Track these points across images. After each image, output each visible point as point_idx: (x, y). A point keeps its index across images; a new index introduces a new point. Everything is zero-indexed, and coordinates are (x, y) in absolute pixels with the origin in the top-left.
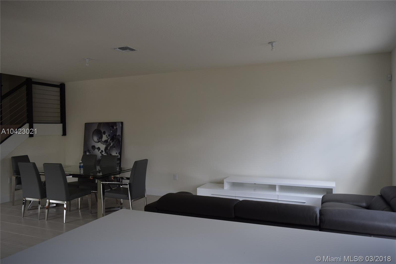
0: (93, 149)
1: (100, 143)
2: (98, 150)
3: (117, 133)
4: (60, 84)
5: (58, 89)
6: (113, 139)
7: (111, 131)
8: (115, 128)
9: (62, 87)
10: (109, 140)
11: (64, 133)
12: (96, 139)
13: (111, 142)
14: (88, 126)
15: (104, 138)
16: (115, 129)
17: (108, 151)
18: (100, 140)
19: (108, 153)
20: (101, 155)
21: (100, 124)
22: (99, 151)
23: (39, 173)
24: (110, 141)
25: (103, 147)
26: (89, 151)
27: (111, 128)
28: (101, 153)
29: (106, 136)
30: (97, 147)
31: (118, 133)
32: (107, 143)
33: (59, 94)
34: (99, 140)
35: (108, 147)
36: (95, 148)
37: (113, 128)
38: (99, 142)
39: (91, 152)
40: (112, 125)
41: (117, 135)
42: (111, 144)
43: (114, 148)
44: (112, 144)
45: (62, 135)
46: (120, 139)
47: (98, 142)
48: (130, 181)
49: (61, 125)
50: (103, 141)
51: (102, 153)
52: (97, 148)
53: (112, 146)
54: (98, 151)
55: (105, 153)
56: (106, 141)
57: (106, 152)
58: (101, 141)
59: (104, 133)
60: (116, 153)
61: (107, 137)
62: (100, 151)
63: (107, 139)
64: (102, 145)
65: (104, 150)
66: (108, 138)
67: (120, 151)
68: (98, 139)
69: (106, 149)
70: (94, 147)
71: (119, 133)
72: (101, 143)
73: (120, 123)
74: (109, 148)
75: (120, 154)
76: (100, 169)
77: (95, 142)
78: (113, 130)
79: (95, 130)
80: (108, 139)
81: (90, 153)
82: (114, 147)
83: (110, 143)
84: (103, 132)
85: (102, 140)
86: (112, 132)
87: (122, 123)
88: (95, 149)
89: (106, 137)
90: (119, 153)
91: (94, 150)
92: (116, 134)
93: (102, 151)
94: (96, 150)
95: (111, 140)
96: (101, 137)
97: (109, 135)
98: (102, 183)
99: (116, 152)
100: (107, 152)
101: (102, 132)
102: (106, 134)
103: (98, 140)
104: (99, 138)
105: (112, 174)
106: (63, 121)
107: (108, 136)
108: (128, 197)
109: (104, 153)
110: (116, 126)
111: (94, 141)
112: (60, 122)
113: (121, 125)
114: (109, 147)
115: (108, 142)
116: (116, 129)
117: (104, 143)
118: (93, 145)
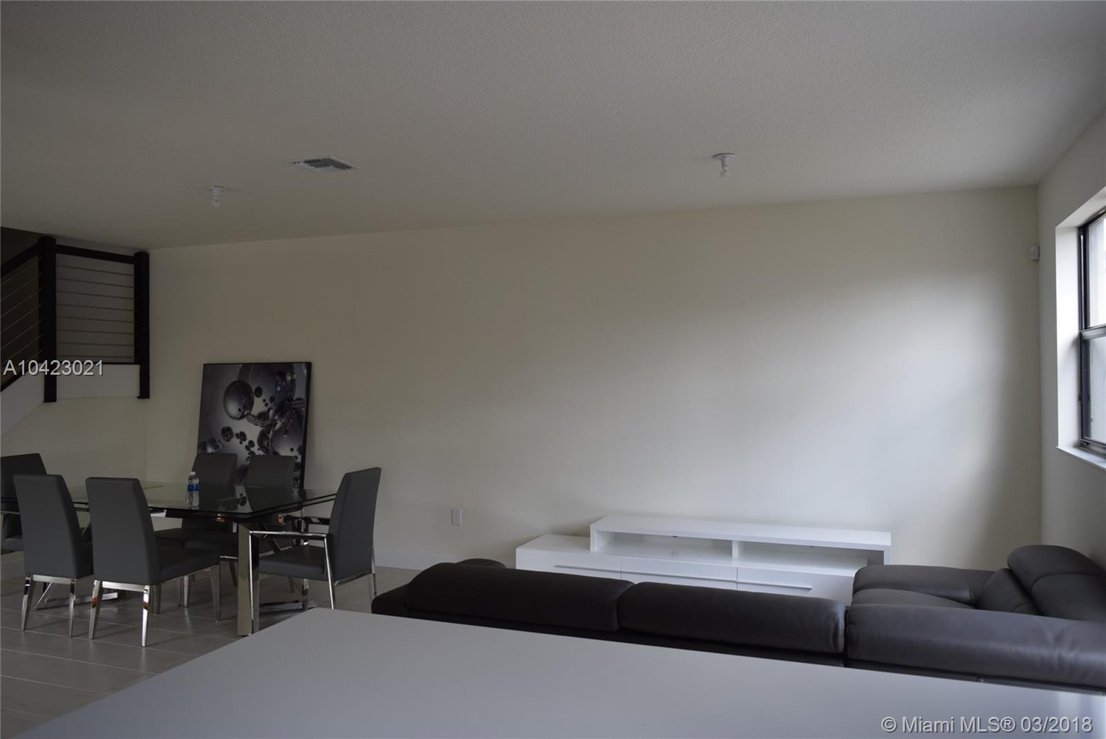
0: (226, 438)
1: (245, 420)
2: (239, 440)
3: (294, 394)
4: (135, 254)
5: (129, 268)
6: (281, 410)
7: (279, 389)
8: (289, 378)
9: (140, 262)
10: (271, 413)
11: (144, 393)
12: (233, 408)
13: (276, 417)
14: (211, 372)
15: (259, 406)
16: (289, 382)
17: (268, 444)
18: (246, 413)
19: (270, 448)
20: (248, 456)
21: (246, 367)
22: (243, 442)
23: (73, 506)
24: (274, 415)
25: (253, 431)
26: (213, 443)
27: (277, 378)
28: (247, 448)
29: (264, 401)
30: (236, 430)
31: (296, 393)
32: (264, 420)
33: (130, 281)
35: (269, 433)
36: (232, 433)
37: (284, 378)
38: (242, 417)
39: (219, 444)
40: (279, 372)
41: (295, 398)
42: (276, 423)
43: (285, 436)
44: (279, 425)
45: (139, 398)
46: (303, 409)
47: (239, 416)
48: (330, 528)
49: (136, 369)
50: (256, 415)
51: (252, 449)
52: (237, 434)
53: (280, 429)
54: (241, 443)
55: (258, 450)
56: (262, 416)
57: (262, 447)
58: (247, 414)
59: (259, 392)
60: (292, 450)
61: (266, 405)
62: (246, 443)
63: (266, 409)
64: (252, 425)
65: (255, 441)
66: (270, 405)
67: (301, 444)
68: (239, 410)
69: (263, 436)
70: (227, 432)
71: (299, 393)
72: (250, 421)
73: (304, 364)
74: (270, 435)
75: (303, 450)
76: (245, 495)
77: (231, 417)
78: (284, 384)
79: (234, 383)
80: (268, 411)
81: (217, 447)
82: (286, 432)
83: (275, 420)
84: (254, 390)
85: (252, 413)
86: (281, 388)
87: (309, 365)
88: (231, 438)
89: (264, 404)
90: (299, 450)
91: (228, 441)
92: (290, 395)
93: (251, 443)
94: (235, 441)
95: (276, 412)
96: (250, 405)
97: (272, 399)
98: (252, 535)
99: (291, 447)
100: (266, 445)
101: (252, 390)
102: (263, 397)
103: (241, 413)
104: (244, 407)
105: (281, 508)
106: (141, 356)
107: (267, 401)
108: (325, 574)
109: (255, 449)
110: (292, 374)
111: (228, 413)
112: (133, 360)
113: (305, 371)
114: (271, 433)
115: (268, 417)
116: (293, 381)
117: (257, 420)
118: (226, 426)
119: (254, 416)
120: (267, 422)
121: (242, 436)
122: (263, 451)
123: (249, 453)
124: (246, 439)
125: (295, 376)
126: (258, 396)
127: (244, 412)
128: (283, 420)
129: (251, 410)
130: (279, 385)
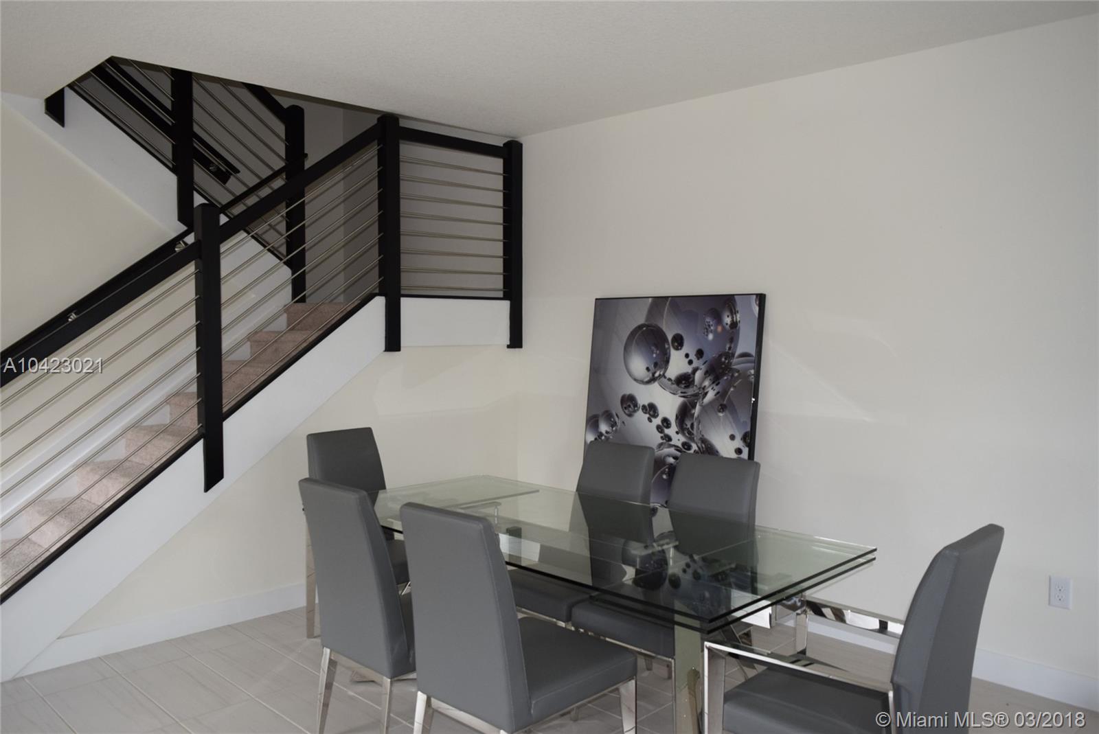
0: (626, 411)
1: (656, 385)
2: (648, 416)
3: (736, 346)
4: (504, 144)
5: (497, 164)
6: (718, 370)
7: (711, 337)
8: (728, 320)
9: (511, 154)
10: (698, 375)
11: (516, 340)
12: (639, 365)
13: (707, 384)
14: (605, 309)
15: (678, 364)
16: (728, 327)
18: (657, 375)
19: (695, 432)
20: (662, 441)
21: (659, 303)
22: (653, 419)
24: (703, 379)
25: (669, 403)
26: (609, 416)
27: (708, 319)
28: (659, 429)
29: (687, 356)
30: (643, 400)
32: (687, 387)
33: (499, 182)
34: (653, 374)
35: (694, 406)
36: (636, 405)
37: (719, 319)
38: (653, 380)
39: (617, 419)
40: (711, 310)
41: (739, 351)
42: (706, 394)
43: (721, 414)
44: (711, 395)
45: (509, 347)
46: (752, 372)
47: (647, 379)
49: (506, 305)
50: (673, 378)
51: (667, 431)
52: (644, 407)
53: (711, 403)
54: (650, 420)
55: (677, 433)
56: (684, 380)
57: (682, 429)
58: (660, 375)
59: (678, 342)
60: (732, 437)
61: (690, 362)
62: (657, 421)
63: (689, 369)
64: (667, 394)
65: (673, 420)
66: (696, 363)
67: (749, 429)
68: (648, 369)
69: (684, 413)
70: (629, 402)
71: (745, 344)
72: (663, 387)
73: (755, 296)
74: (697, 411)
75: (750, 439)
77: (636, 380)
78: (719, 329)
79: (640, 327)
80: (695, 370)
81: (613, 424)
82: (723, 408)
83: (704, 388)
84: (670, 338)
85: (667, 374)
86: (715, 337)
87: (761, 299)
88: (635, 411)
89: (687, 360)
90: (744, 438)
91: (630, 415)
92: (730, 348)
93: (666, 423)
94: (641, 417)
95: (707, 373)
96: (664, 361)
97: (700, 354)
99: (731, 432)
100: (689, 426)
101: (668, 340)
102: (685, 350)
103: (651, 375)
104: (656, 365)
106: (512, 290)
107: (692, 357)
109: (672, 431)
110: (733, 312)
111: (630, 374)
112: (501, 294)
113: (756, 309)
114: (698, 407)
115: (694, 381)
116: (734, 325)
117: (675, 386)
118: (628, 392)
119: (670, 379)
120: (690, 391)
121: (652, 410)
122: (684, 434)
123: (662, 437)
124: (658, 415)
125: (738, 316)
126: (677, 349)
127: (655, 373)
128: (717, 389)
129: (666, 369)
130: (711, 332)
